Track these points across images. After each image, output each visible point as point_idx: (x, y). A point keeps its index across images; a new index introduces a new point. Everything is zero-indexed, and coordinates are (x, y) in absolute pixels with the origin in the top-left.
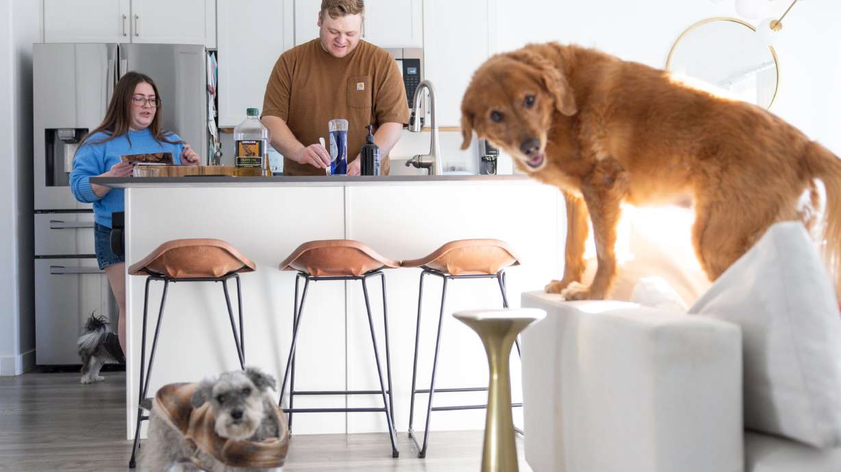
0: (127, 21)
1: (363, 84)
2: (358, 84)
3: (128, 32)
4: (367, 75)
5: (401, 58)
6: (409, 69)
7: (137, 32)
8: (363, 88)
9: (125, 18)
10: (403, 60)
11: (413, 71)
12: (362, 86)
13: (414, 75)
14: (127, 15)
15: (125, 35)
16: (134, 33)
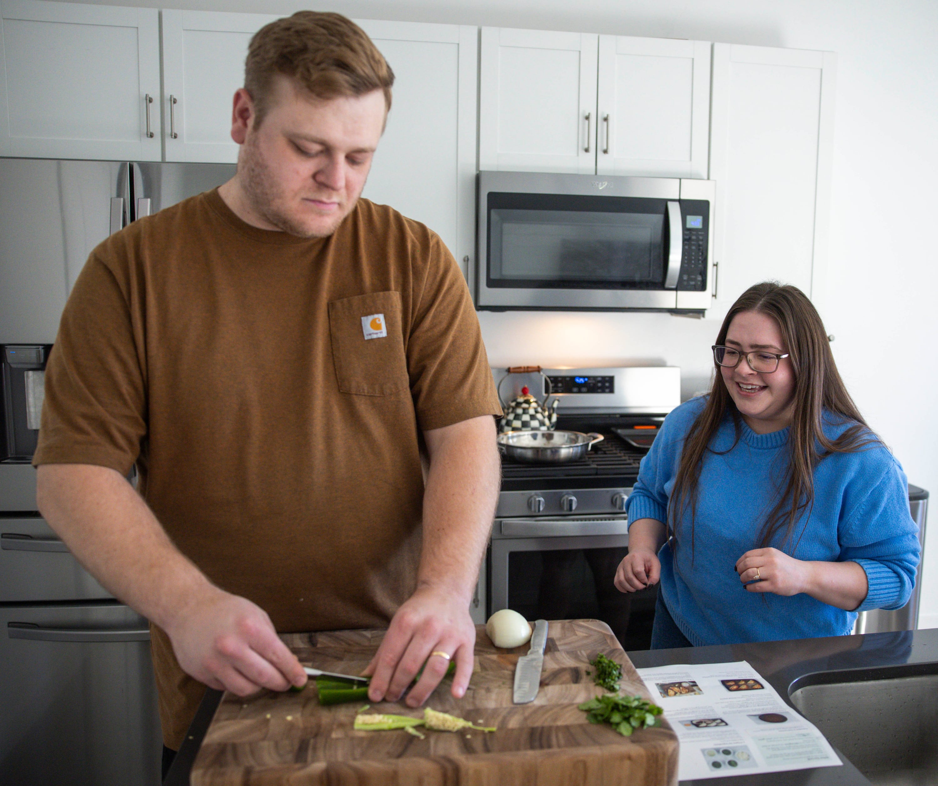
0: (155, 108)
1: (380, 318)
2: (367, 321)
3: (156, 128)
4: (387, 288)
5: (677, 198)
6: (689, 218)
7: (176, 131)
8: (383, 333)
9: (151, 101)
10: (680, 201)
11: (695, 222)
12: (378, 327)
13: (697, 230)
14: (155, 95)
15: (152, 136)
16: (168, 130)
